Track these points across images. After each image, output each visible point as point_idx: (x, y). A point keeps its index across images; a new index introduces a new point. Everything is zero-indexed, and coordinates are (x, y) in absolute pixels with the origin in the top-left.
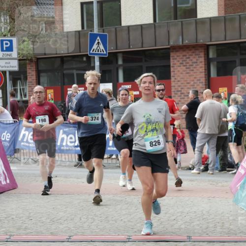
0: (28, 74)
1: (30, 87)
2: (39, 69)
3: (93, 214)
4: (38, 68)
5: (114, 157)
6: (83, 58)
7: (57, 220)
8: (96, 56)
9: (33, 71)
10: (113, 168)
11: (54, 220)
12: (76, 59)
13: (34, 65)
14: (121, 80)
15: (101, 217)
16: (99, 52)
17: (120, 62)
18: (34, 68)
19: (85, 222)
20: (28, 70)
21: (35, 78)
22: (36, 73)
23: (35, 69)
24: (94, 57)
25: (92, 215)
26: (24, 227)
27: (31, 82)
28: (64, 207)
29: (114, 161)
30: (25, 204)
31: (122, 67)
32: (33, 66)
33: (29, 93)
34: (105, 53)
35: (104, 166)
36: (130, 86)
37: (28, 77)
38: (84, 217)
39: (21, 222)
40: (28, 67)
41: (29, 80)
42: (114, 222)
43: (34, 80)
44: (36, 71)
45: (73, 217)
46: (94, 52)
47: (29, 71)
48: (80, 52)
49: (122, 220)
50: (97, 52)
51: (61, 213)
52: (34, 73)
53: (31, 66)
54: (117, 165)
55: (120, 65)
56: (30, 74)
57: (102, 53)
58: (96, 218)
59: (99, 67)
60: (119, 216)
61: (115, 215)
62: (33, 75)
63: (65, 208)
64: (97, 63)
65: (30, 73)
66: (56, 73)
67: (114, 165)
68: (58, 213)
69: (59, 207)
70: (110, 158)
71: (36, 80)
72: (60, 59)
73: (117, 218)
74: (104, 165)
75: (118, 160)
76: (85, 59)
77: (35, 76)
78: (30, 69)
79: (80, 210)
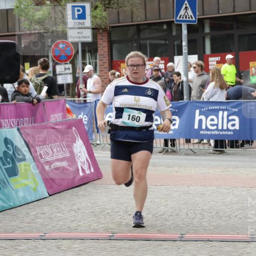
0: (99, 46)
1: (101, 60)
2: (112, 39)
3: (200, 209)
4: (110, 38)
5: (205, 141)
6: (163, 26)
7: (160, 216)
8: (183, 24)
9: (105, 42)
10: (204, 155)
11: (157, 215)
12: (153, 27)
13: (106, 35)
14: (208, 51)
15: (210, 213)
16: (187, 19)
17: (207, 30)
18: (105, 38)
19: (194, 219)
20: (98, 40)
21: (107, 50)
22: (108, 44)
23: (106, 40)
24: (181, 25)
25: (198, 210)
26: (124, 223)
27: (102, 55)
28: (164, 200)
29: (206, 147)
30: (117, 196)
31: (209, 36)
32: (104, 36)
33: (100, 68)
34: (194, 19)
35: (195, 153)
36: (219, 58)
37: (99, 49)
38: (191, 212)
39: (119, 217)
40: (98, 38)
41: (100, 52)
42: (228, 219)
43: (105, 52)
44: (108, 41)
45: (177, 212)
46: (181, 19)
47: (99, 42)
48: (160, 19)
49: (236, 216)
50: (184, 19)
51: (162, 208)
52: (106, 44)
53: (102, 36)
54: (209, 151)
55: (207, 34)
56: (101, 46)
57: (191, 19)
58: (205, 213)
59: (186, 36)
60: (231, 211)
61: (226, 210)
62: (104, 47)
63: (166, 201)
64: (185, 32)
65: (101, 44)
66: (130, 44)
67: (206, 151)
68: (158, 207)
69: (157, 200)
70: (200, 143)
71: (108, 52)
72: (135, 27)
73: (230, 214)
74: (195, 151)
75: (210, 145)
76: (165, 27)
77: (107, 48)
78: (100, 39)
79: (183, 204)
